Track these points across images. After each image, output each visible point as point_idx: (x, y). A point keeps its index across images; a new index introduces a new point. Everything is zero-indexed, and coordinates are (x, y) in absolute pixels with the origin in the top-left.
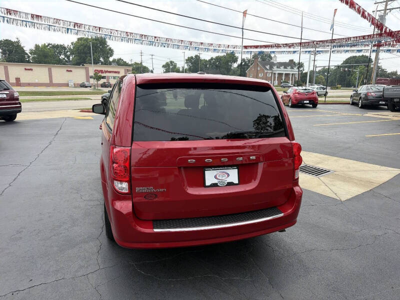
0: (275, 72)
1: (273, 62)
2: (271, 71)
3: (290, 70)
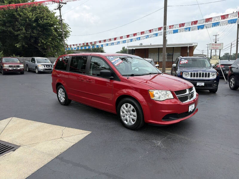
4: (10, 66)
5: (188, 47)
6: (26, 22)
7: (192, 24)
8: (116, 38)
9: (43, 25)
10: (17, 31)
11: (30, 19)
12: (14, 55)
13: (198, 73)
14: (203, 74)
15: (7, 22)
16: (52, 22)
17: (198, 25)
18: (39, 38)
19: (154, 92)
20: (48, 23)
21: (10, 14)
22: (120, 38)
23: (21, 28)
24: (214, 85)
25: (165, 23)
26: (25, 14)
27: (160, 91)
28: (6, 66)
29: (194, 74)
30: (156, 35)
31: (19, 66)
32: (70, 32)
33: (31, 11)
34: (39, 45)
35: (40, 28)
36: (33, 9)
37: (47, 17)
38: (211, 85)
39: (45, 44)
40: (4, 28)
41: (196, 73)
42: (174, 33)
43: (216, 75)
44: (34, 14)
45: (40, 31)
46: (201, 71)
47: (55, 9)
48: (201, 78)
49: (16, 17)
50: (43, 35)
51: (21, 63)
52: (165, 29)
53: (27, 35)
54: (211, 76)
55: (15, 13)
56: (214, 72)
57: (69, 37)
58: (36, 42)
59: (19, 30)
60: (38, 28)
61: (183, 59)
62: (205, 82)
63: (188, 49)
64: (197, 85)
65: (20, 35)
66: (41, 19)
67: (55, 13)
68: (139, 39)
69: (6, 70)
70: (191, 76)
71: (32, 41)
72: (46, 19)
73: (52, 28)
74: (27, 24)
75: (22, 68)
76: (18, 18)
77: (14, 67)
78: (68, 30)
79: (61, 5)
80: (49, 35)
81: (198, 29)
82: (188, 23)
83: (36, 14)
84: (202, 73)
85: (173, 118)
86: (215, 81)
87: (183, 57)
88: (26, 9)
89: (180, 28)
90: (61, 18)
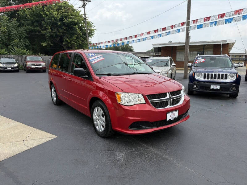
4: (33, 65)
5: (221, 44)
6: (52, 21)
7: (218, 18)
8: (137, 35)
9: (68, 24)
10: (43, 30)
11: (55, 18)
12: (40, 54)
13: (212, 74)
14: (219, 75)
15: (35, 22)
16: (76, 21)
17: (225, 18)
18: (64, 37)
19: (122, 95)
20: (73, 22)
21: (38, 14)
22: (141, 35)
23: (47, 27)
24: (232, 89)
25: (188, 18)
26: (50, 13)
27: (130, 94)
28: (29, 64)
29: (208, 75)
30: (179, 31)
31: (40, 65)
32: (95, 30)
33: (57, 10)
34: (64, 44)
35: (65, 26)
36: (59, 8)
37: (72, 16)
38: (229, 88)
39: (70, 42)
40: (32, 28)
41: (210, 74)
42: (198, 29)
43: (236, 76)
44: (59, 13)
45: (65, 30)
46: (217, 72)
47: (80, 8)
48: (217, 80)
49: (43, 16)
50: (68, 34)
51: (43, 61)
52: (188, 24)
53: (52, 34)
54: (228, 77)
55: (42, 13)
56: (234, 73)
57: (93, 36)
58: (61, 41)
59: (46, 29)
60: (63, 27)
61: (200, 57)
62: (221, 84)
63: (221, 46)
64: (211, 88)
65: (46, 34)
66: (66, 18)
67: (80, 11)
68: (160, 36)
69: (29, 68)
70: (205, 77)
71: (58, 40)
72: (71, 18)
73: (77, 26)
74: (53, 24)
75: (44, 66)
76: (45, 18)
77: (37, 65)
78: (93, 28)
79: (86, 3)
80: (74, 34)
81: (226, 23)
82: (214, 16)
83: (61, 13)
84: (217, 74)
85: (145, 127)
86: (234, 84)
87: (200, 56)
88: (52, 9)
89: (205, 22)
90: (85, 16)
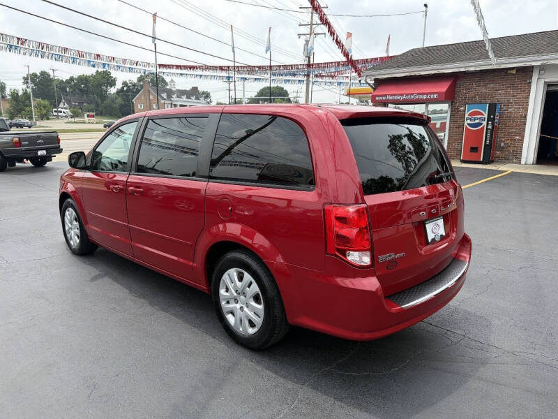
0: (175, 103)
1: (170, 89)
2: (169, 102)
3: (196, 101)
